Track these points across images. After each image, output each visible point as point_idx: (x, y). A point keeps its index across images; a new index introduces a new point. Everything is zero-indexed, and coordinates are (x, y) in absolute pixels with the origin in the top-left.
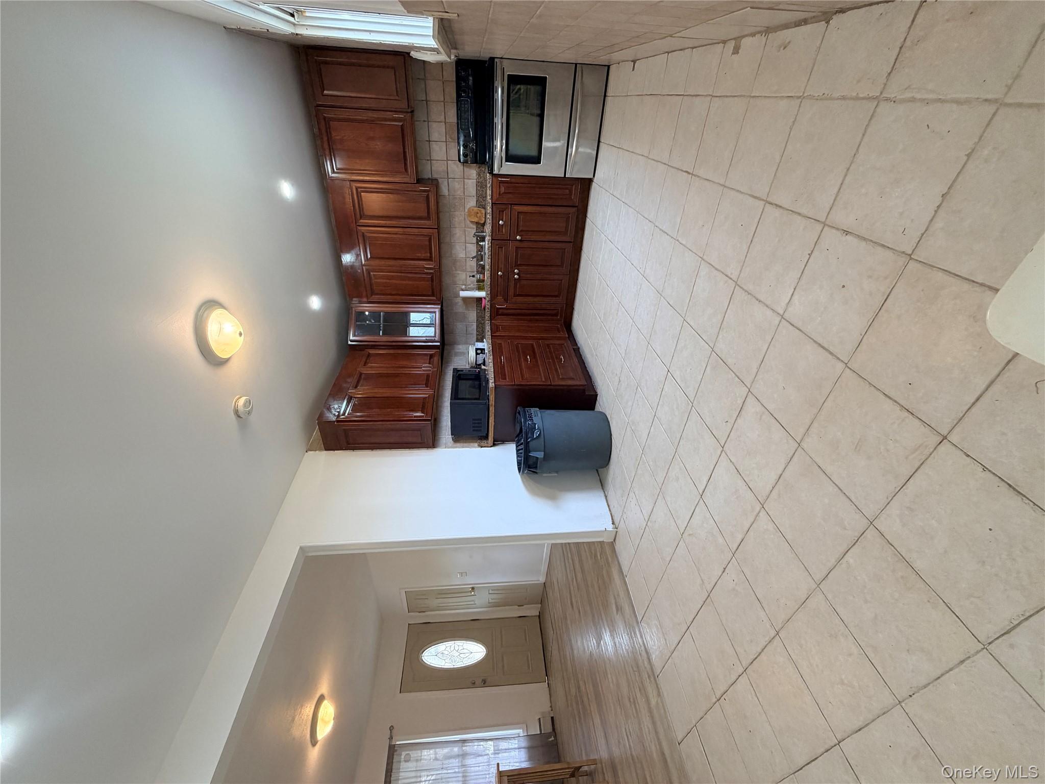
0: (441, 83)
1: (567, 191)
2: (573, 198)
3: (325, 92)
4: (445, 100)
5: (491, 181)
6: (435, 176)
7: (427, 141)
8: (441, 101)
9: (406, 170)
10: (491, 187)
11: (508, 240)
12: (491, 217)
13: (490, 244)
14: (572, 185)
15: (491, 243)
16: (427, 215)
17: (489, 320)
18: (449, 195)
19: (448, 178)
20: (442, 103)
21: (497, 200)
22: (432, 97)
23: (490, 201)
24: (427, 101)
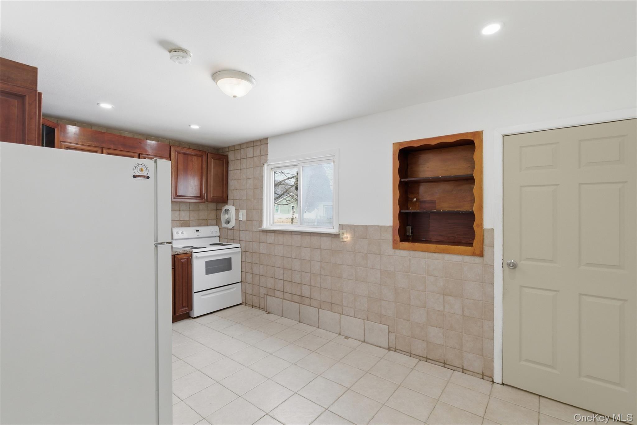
2: (180, 310)
3: (213, 160)
4: (200, 221)
5: (188, 252)
7: (180, 209)
8: (199, 218)
10: (185, 253)
14: (188, 307)
21: (177, 258)
24: (199, 210)
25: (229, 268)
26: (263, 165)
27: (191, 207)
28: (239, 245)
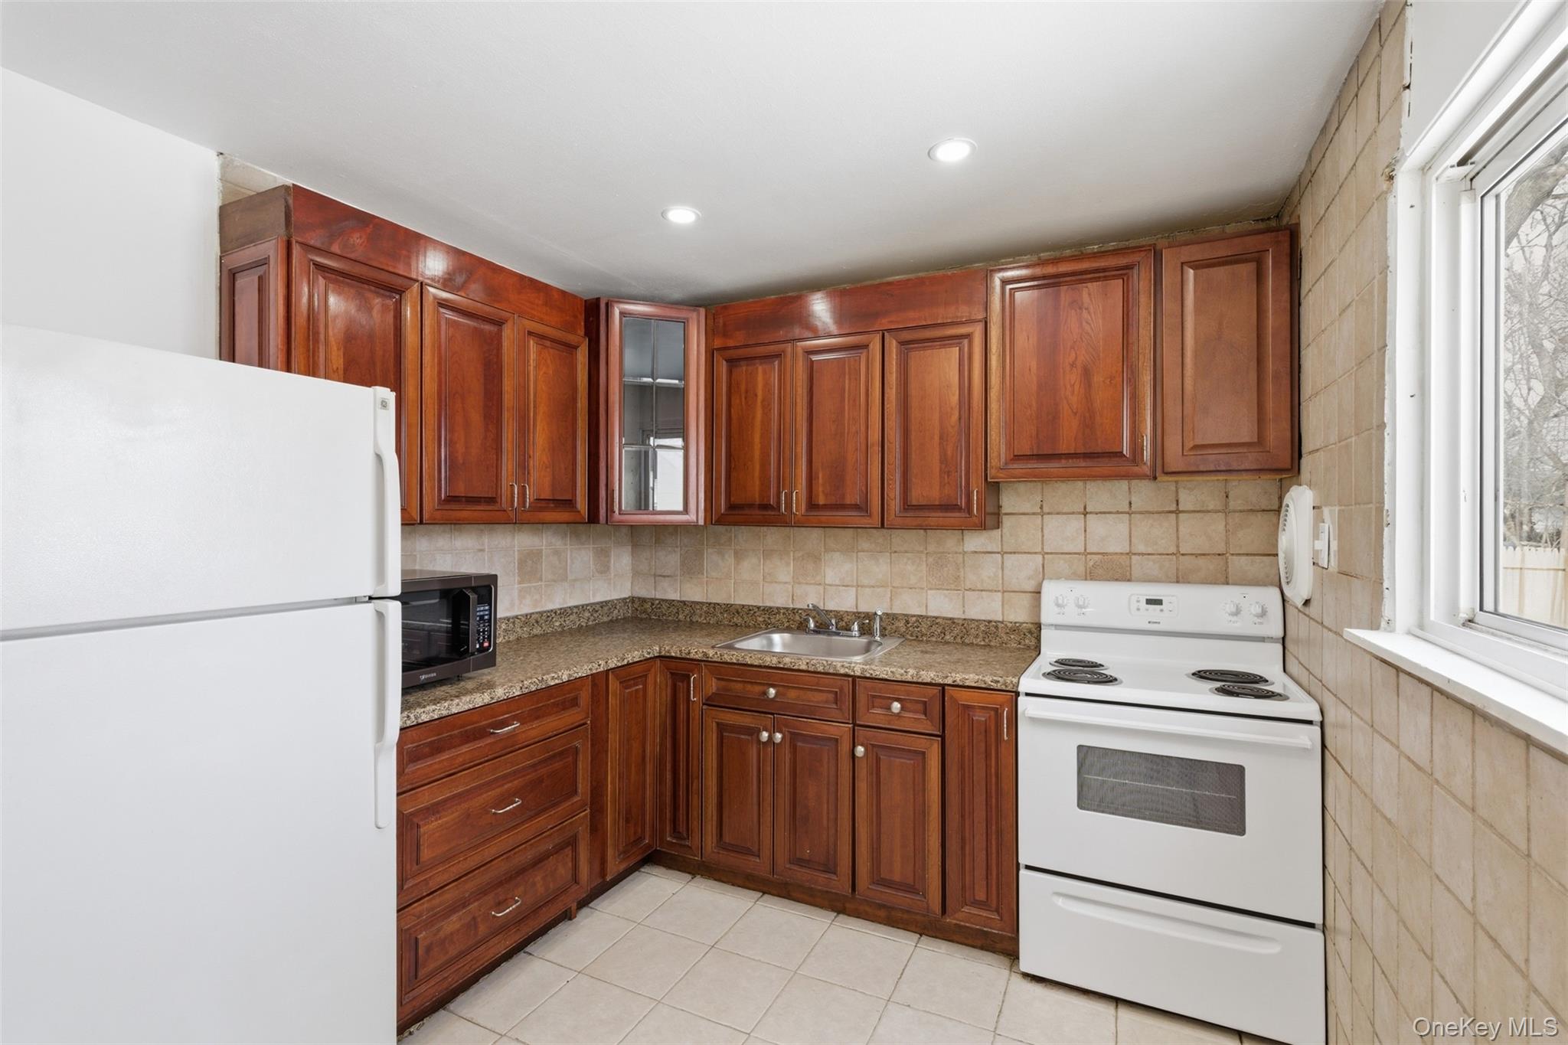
0: (1222, 550)
1: (981, 896)
2: (966, 909)
3: (1190, 273)
4: (1181, 557)
5: (999, 686)
6: (1007, 522)
7: (1085, 508)
8: (1178, 547)
9: (1017, 458)
10: (984, 686)
11: (854, 718)
12: (909, 678)
13: (842, 671)
14: (997, 911)
15: (847, 675)
16: (914, 503)
17: (660, 652)
18: (964, 553)
19: (1003, 553)
20: (1173, 550)
21: (954, 700)
22: (1188, 525)
23: (949, 681)
24: (1177, 512)
25: (1233, 821)
26: (1385, 186)
27: (1134, 499)
28: (1311, 711)
